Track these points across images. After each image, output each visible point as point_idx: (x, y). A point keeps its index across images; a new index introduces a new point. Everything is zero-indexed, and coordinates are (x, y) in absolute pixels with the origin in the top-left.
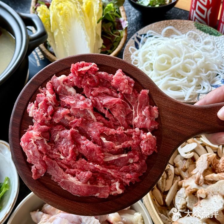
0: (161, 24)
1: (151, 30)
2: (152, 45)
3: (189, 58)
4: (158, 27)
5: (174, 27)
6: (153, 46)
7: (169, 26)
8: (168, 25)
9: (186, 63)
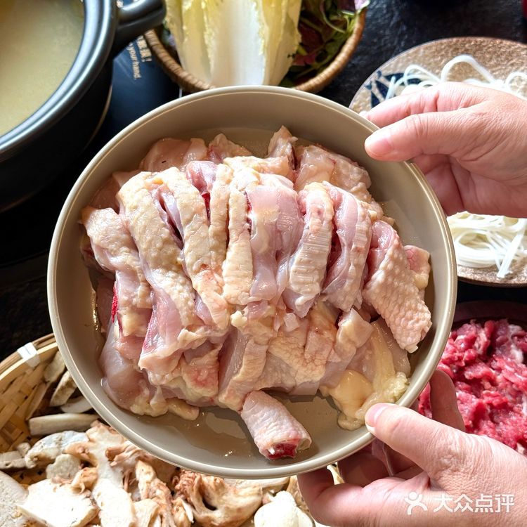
0: (443, 47)
1: (414, 63)
4: (434, 57)
5: (474, 57)
7: (462, 53)
8: (460, 51)
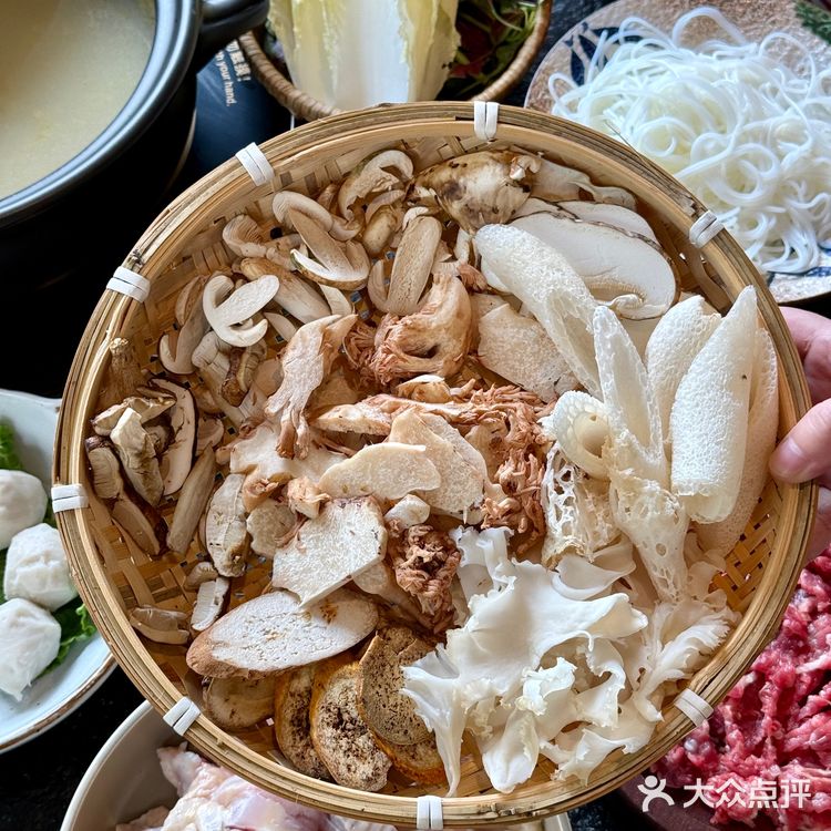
1: (635, 14)
2: (630, 73)
3: (756, 140)
4: (664, 7)
5: (722, 10)
6: (635, 79)
7: (704, 4)
8: (701, 1)
9: (745, 157)
